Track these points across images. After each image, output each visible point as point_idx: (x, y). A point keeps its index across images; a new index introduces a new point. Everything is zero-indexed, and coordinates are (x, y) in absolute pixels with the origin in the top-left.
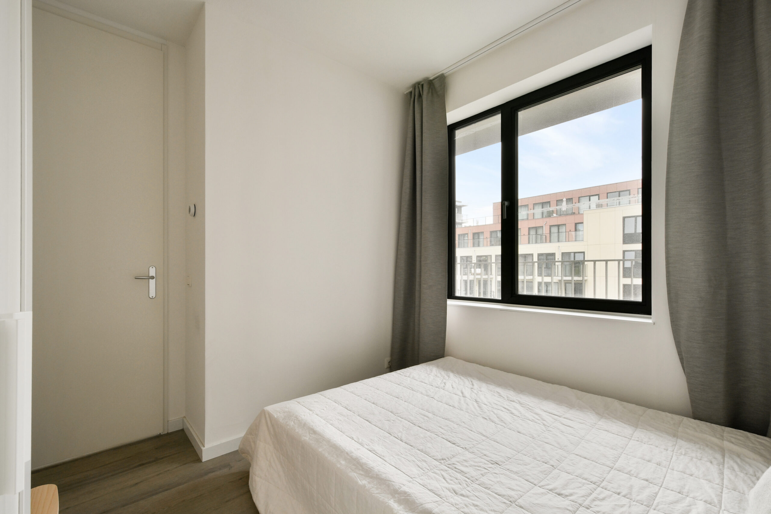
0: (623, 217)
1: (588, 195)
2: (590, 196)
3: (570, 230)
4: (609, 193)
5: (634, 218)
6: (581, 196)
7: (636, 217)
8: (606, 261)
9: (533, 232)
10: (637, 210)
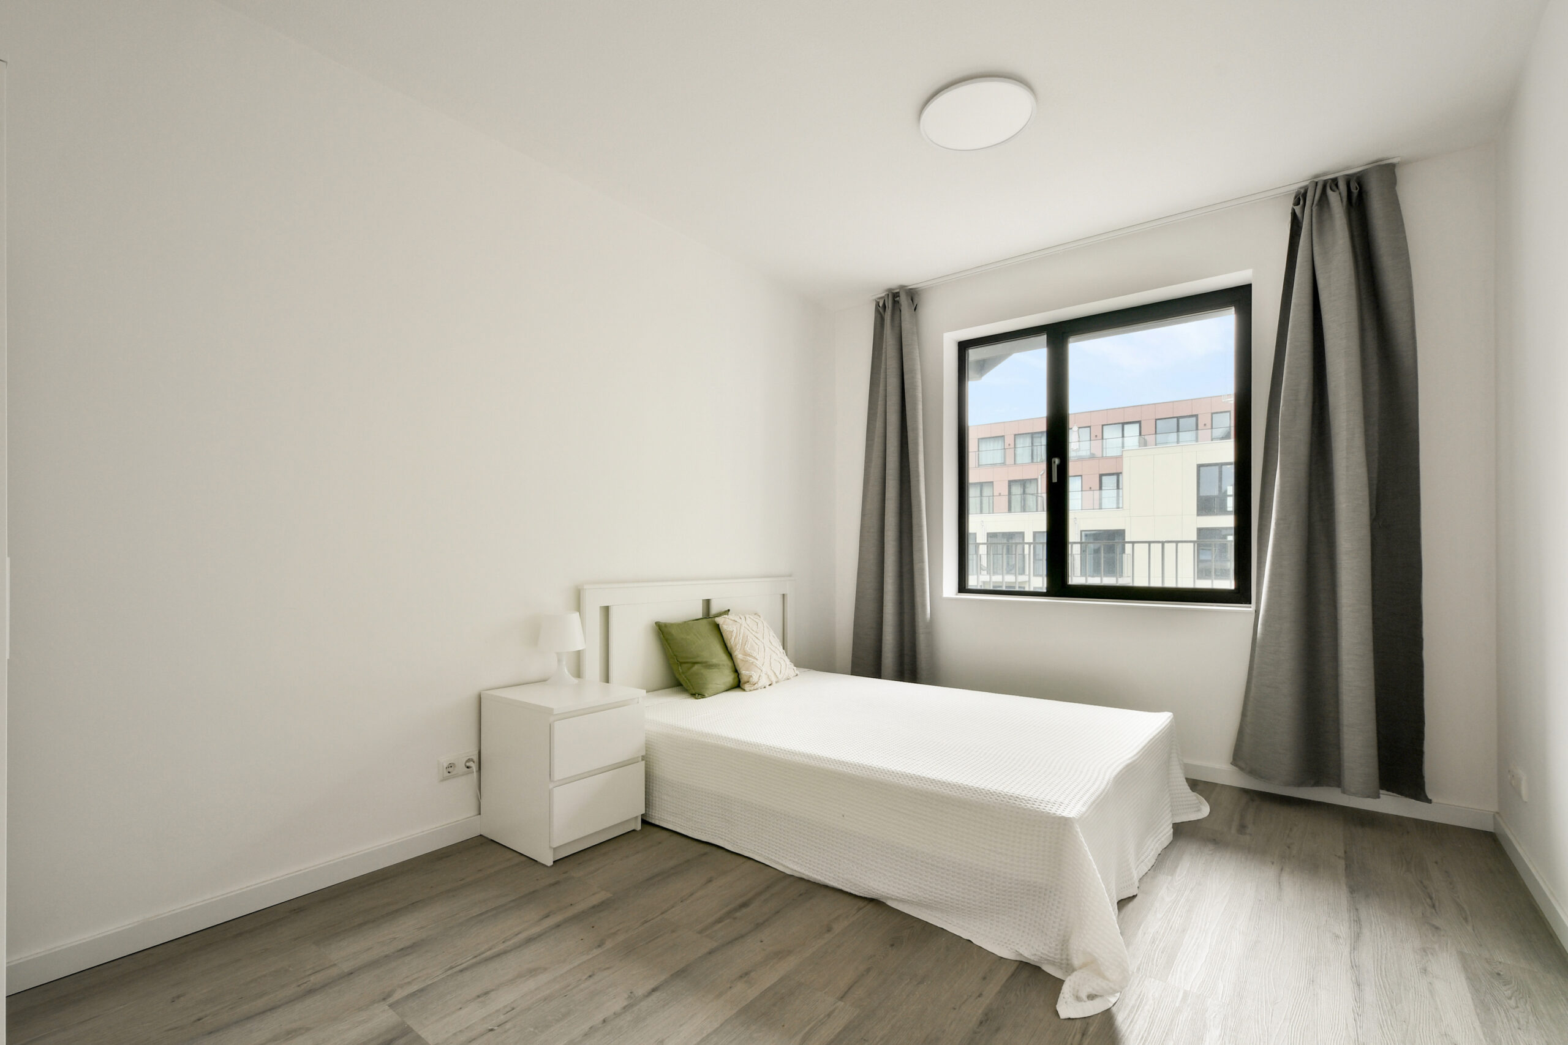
0: (1198, 465)
1: (1120, 422)
2: (1123, 424)
3: (1090, 488)
4: (1159, 419)
5: (1217, 467)
6: (1106, 423)
7: (1221, 465)
8: (1163, 543)
9: (1017, 490)
10: (1227, 452)
